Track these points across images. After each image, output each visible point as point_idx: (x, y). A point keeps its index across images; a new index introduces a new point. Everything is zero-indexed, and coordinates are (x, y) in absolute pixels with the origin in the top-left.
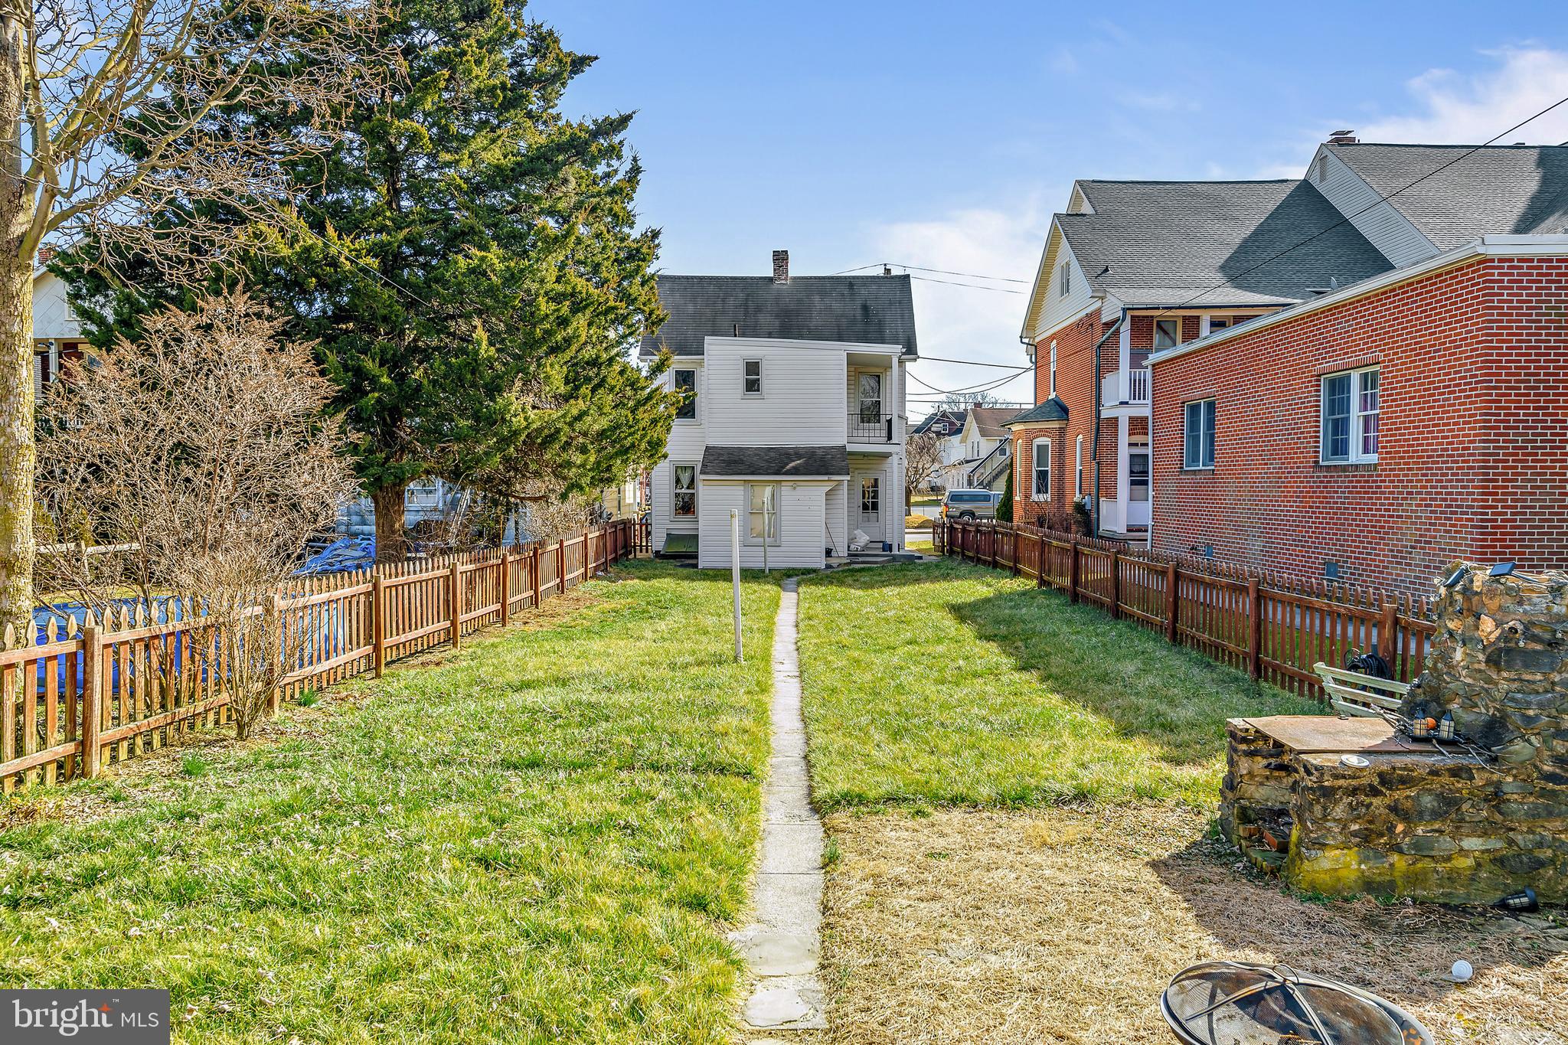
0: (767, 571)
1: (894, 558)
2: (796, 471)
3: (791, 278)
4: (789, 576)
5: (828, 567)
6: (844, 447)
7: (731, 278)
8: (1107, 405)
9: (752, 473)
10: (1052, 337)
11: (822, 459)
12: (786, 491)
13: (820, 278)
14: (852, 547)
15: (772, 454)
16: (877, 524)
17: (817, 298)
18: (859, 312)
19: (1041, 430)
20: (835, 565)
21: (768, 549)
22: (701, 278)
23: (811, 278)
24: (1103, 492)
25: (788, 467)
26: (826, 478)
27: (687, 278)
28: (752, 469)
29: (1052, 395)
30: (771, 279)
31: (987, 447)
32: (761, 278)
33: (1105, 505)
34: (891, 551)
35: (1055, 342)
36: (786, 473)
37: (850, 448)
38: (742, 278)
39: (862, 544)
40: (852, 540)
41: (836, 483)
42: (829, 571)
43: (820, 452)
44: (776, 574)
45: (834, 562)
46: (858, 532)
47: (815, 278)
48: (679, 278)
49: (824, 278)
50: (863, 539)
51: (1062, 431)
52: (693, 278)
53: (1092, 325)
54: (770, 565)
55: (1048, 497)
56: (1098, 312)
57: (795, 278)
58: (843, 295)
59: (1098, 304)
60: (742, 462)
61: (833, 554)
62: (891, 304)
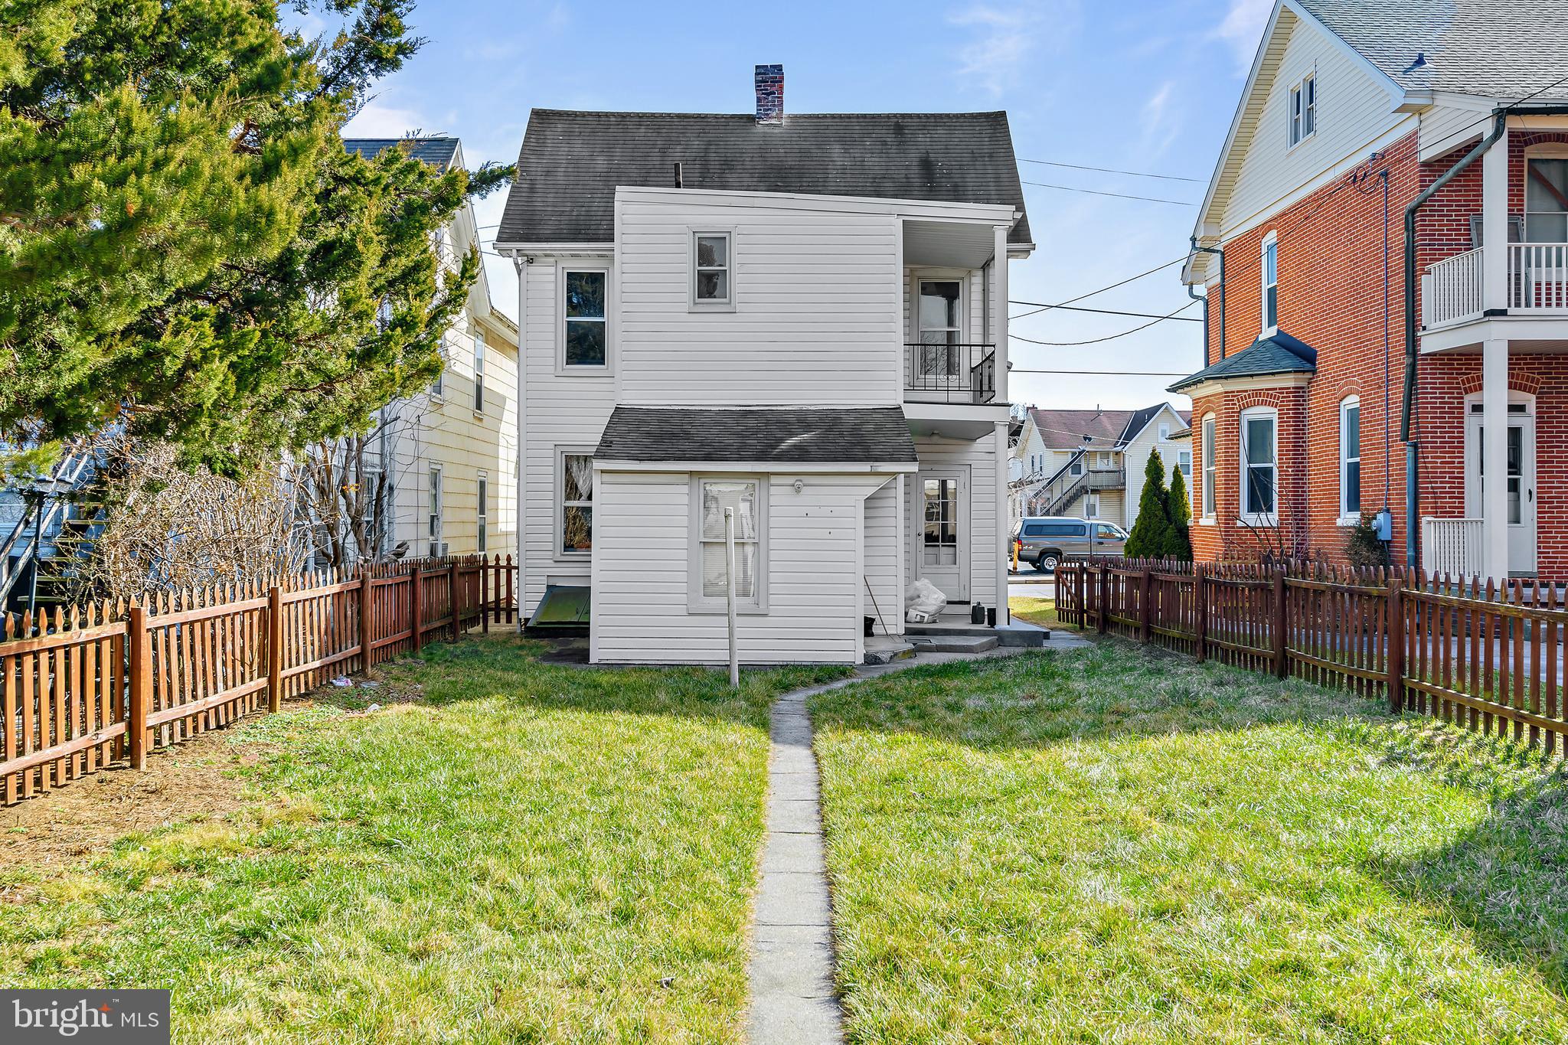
0: (735, 676)
1: (1002, 639)
2: (800, 454)
3: (789, 117)
4: (787, 688)
5: (872, 660)
6: (898, 409)
7: (679, 116)
8: (1432, 326)
9: (708, 458)
10: (1266, 227)
11: (855, 430)
12: (779, 494)
13: (840, 116)
14: (912, 613)
15: (751, 422)
16: (954, 569)
17: (836, 150)
18: (915, 171)
19: (1257, 393)
20: (885, 657)
21: (738, 621)
22: (623, 117)
23: (825, 116)
24: (1426, 502)
25: (784, 446)
26: (865, 467)
27: (598, 115)
28: (708, 450)
29: (1268, 332)
30: (751, 119)
31: (1054, 462)
32: (733, 116)
33: (1431, 531)
34: (992, 622)
35: (1273, 234)
36: (779, 458)
37: (911, 413)
38: (699, 116)
39: (932, 609)
40: (911, 600)
41: (883, 481)
42: (876, 673)
43: (850, 419)
44: (757, 685)
45: (882, 647)
46: (923, 584)
47: (833, 116)
48: (583, 115)
49: (849, 117)
50: (933, 598)
51: (1299, 393)
52: (607, 115)
53: (1386, 175)
54: (742, 656)
55: (1273, 518)
56: (1412, 139)
57: (796, 117)
58: (884, 143)
59: (1412, 124)
60: (687, 436)
61: (876, 629)
62: (974, 159)
